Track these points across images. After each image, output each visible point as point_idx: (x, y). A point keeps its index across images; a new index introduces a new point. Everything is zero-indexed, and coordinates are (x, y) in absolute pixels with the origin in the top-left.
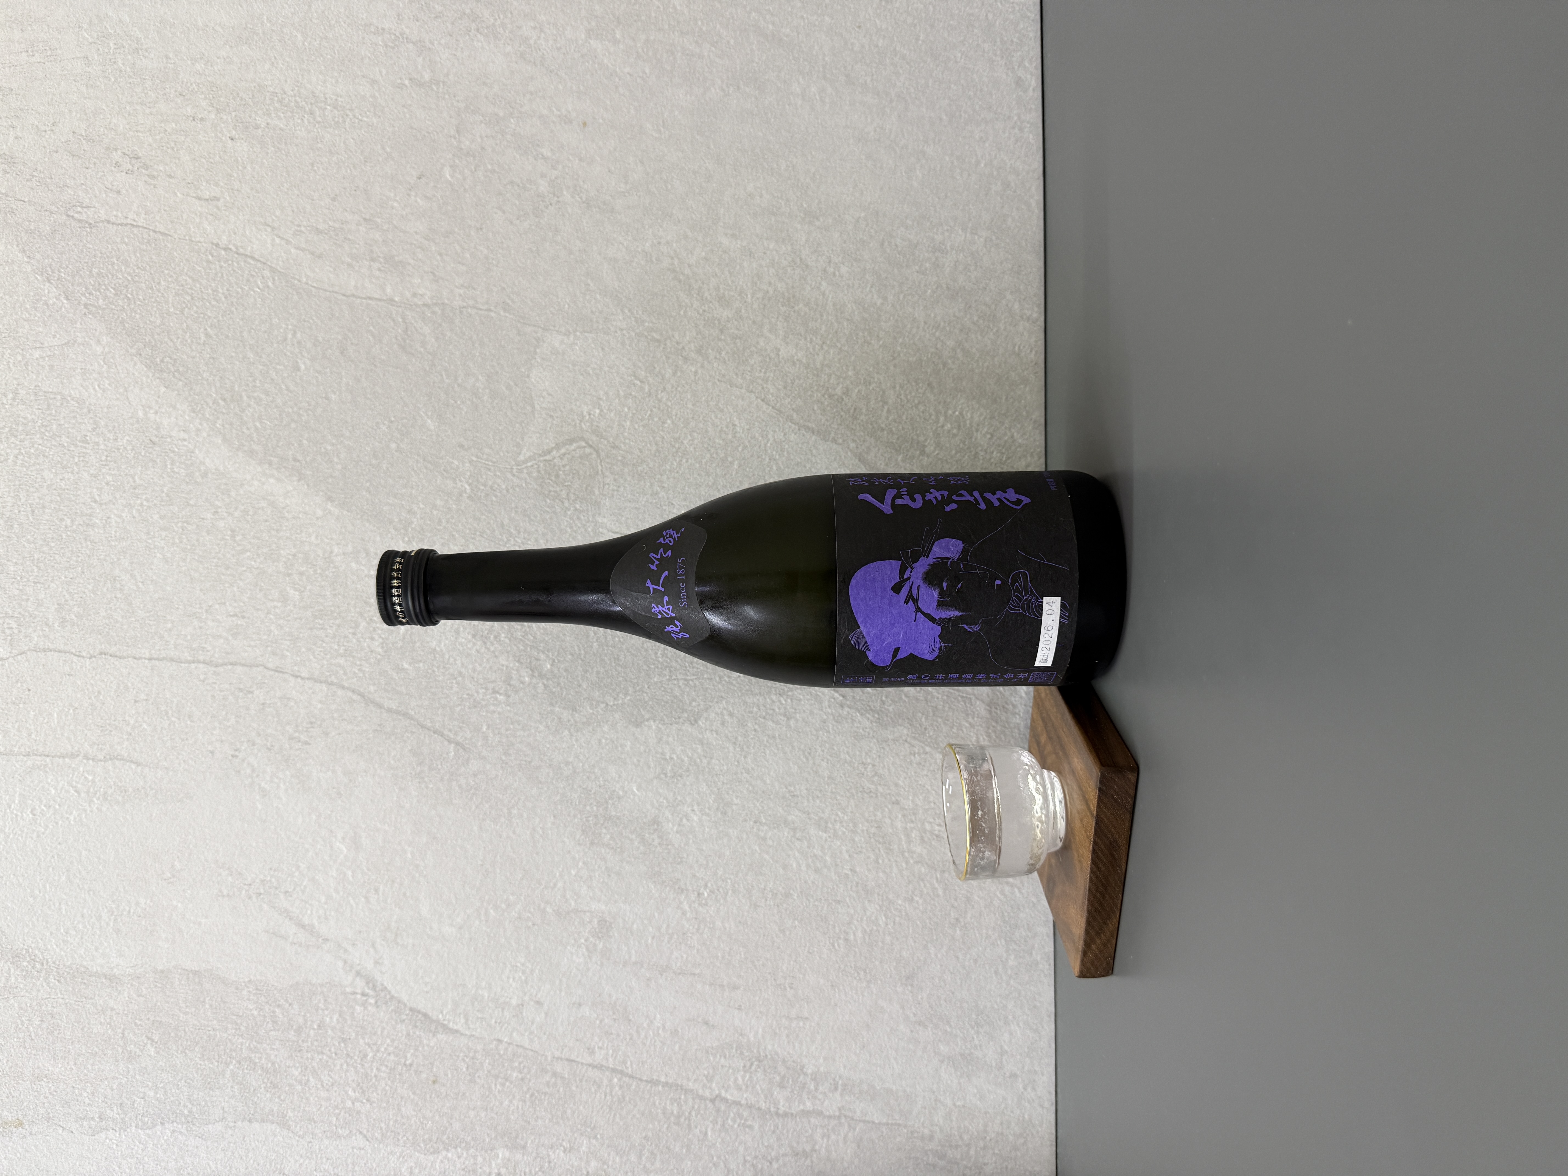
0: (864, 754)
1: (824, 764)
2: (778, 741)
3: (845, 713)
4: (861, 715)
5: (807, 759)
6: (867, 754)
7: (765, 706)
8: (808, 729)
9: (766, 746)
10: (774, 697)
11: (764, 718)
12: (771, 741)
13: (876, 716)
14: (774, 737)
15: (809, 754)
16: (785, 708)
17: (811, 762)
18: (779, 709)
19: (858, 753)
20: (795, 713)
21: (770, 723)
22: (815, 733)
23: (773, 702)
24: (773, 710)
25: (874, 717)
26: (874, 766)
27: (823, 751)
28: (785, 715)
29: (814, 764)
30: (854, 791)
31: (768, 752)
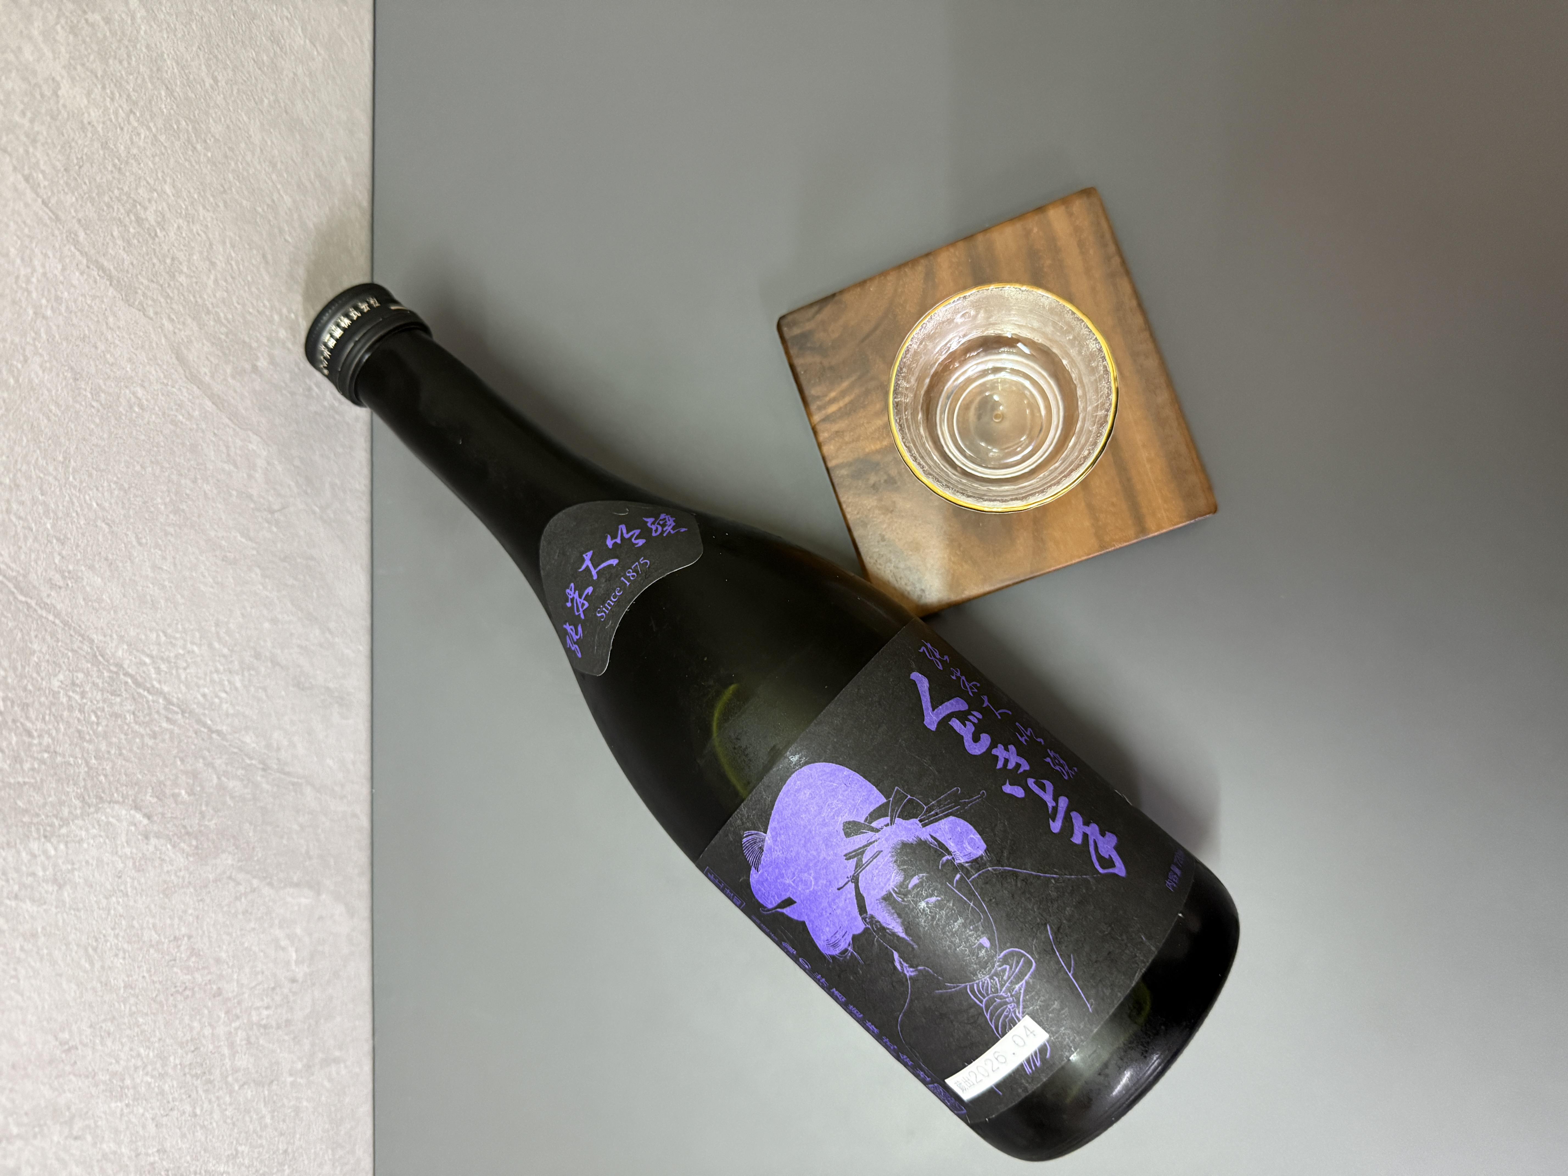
0: (176, 920)
1: (119, 962)
2: (42, 940)
3: (151, 849)
4: (174, 846)
5: (92, 964)
6: (180, 918)
7: (17, 870)
8: (93, 899)
9: (19, 961)
10: (34, 846)
11: (16, 897)
12: (28, 946)
13: (194, 843)
14: (34, 935)
15: (95, 949)
16: (55, 865)
17: (98, 965)
18: (44, 869)
19: (168, 921)
20: (73, 870)
21: (28, 906)
22: (104, 902)
23: (34, 856)
24: (33, 874)
25: (190, 845)
26: (190, 937)
27: (117, 936)
28: (55, 881)
29: (103, 967)
30: (162, 997)
31: (22, 972)
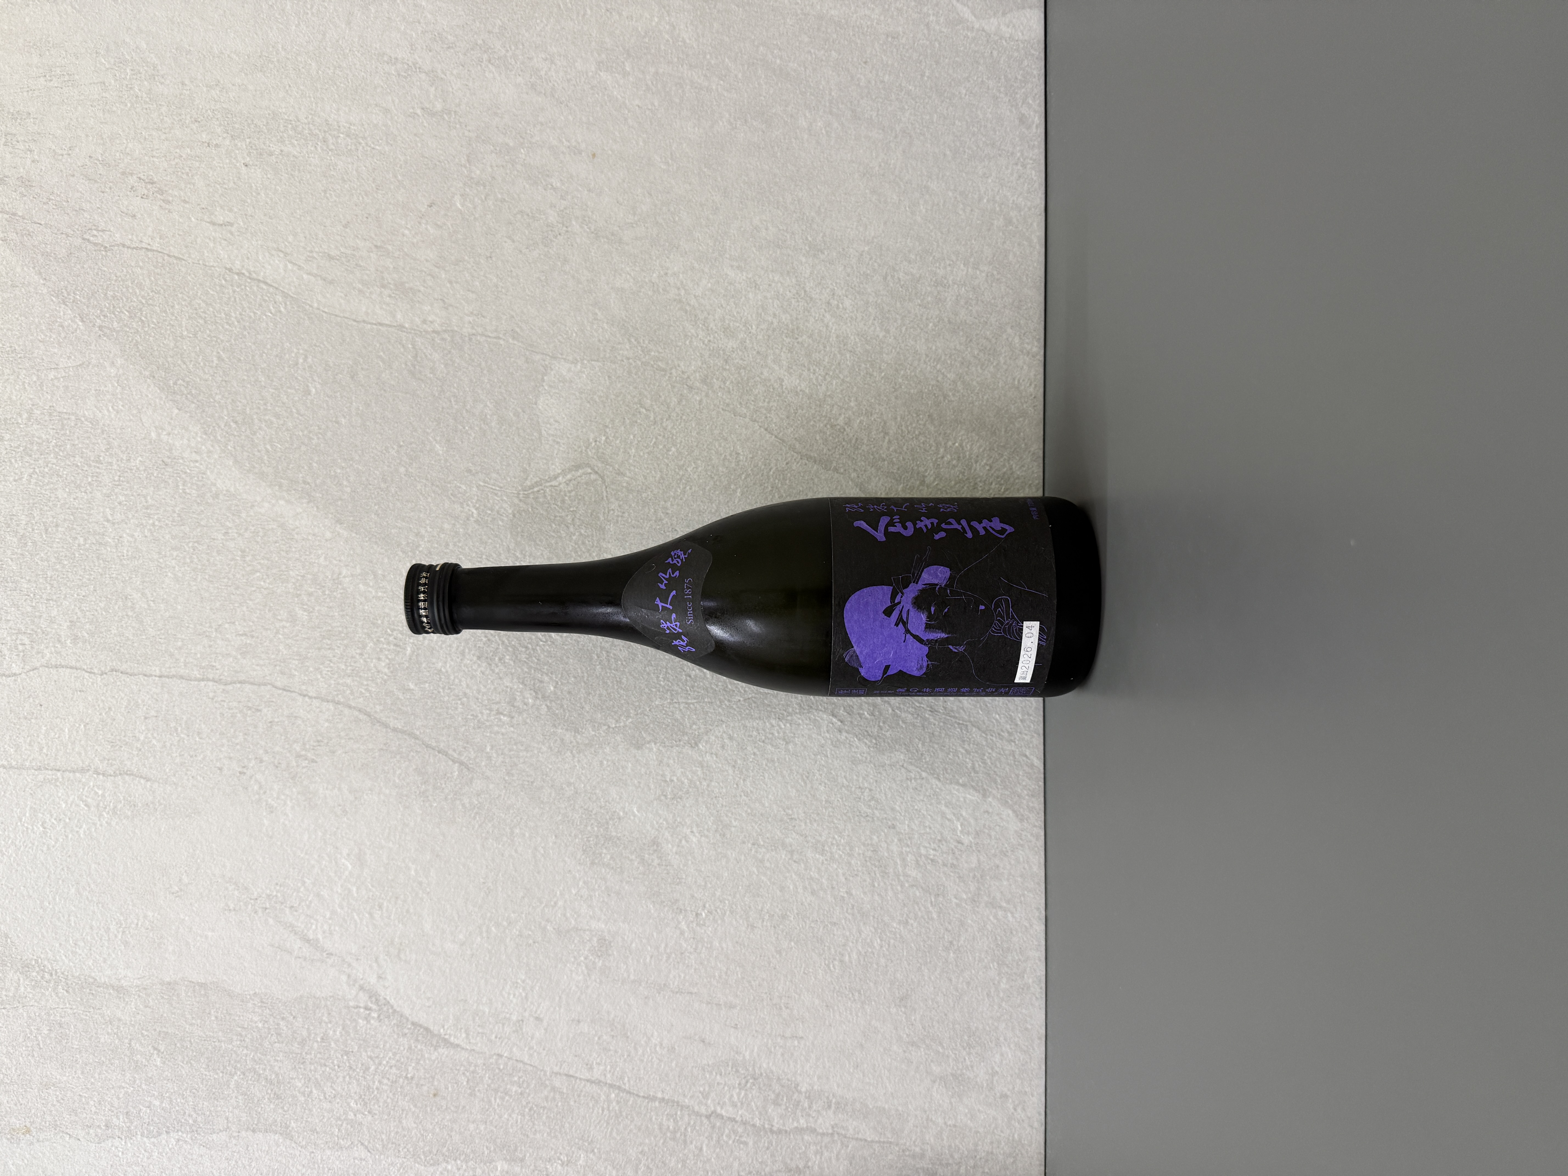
0: (861, 779)
1: (822, 788)
2: (777, 764)
3: (843, 738)
4: (859, 740)
5: (805, 783)
6: (864, 778)
7: (764, 730)
8: (806, 754)
9: (765, 769)
10: (773, 722)
11: (763, 742)
12: (770, 765)
13: (874, 741)
14: (773, 761)
15: (807, 777)
16: (784, 733)
17: (809, 786)
18: (778, 733)
19: (855, 777)
20: (794, 737)
21: (769, 747)
22: (813, 757)
23: (773, 726)
24: (773, 734)
25: (871, 742)
26: (870, 790)
27: (821, 775)
28: (784, 740)
29: (812, 787)
30: (850, 815)
31: (766, 775)
